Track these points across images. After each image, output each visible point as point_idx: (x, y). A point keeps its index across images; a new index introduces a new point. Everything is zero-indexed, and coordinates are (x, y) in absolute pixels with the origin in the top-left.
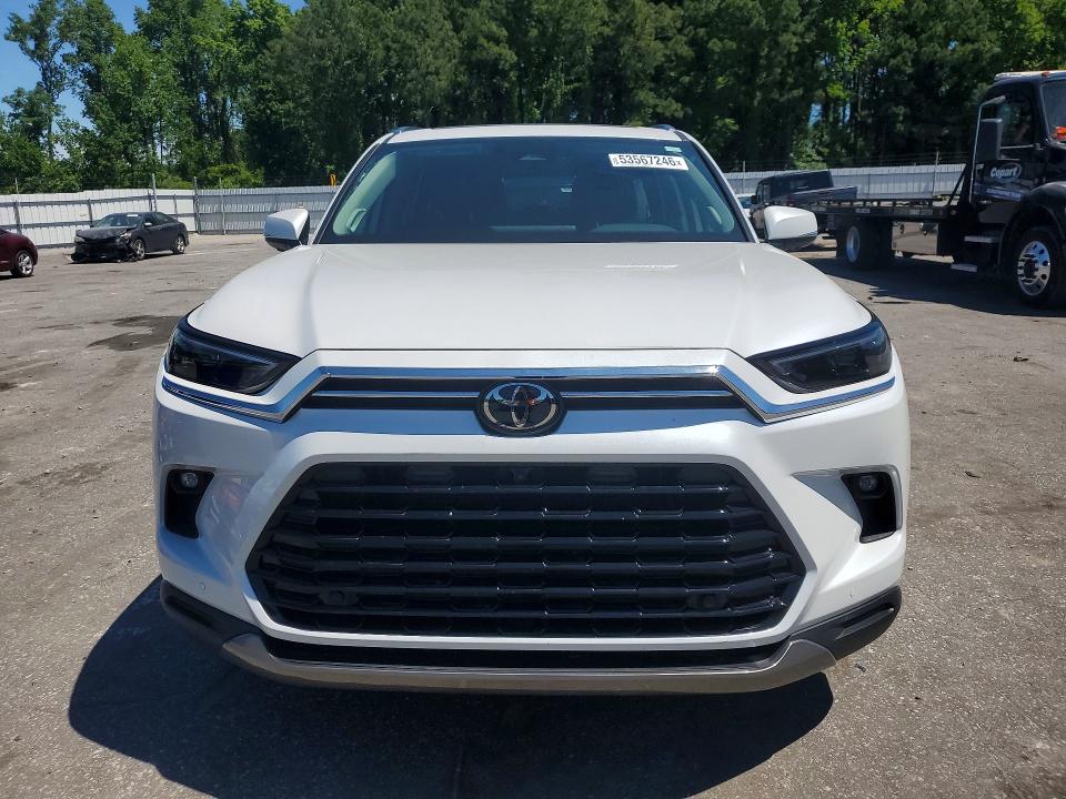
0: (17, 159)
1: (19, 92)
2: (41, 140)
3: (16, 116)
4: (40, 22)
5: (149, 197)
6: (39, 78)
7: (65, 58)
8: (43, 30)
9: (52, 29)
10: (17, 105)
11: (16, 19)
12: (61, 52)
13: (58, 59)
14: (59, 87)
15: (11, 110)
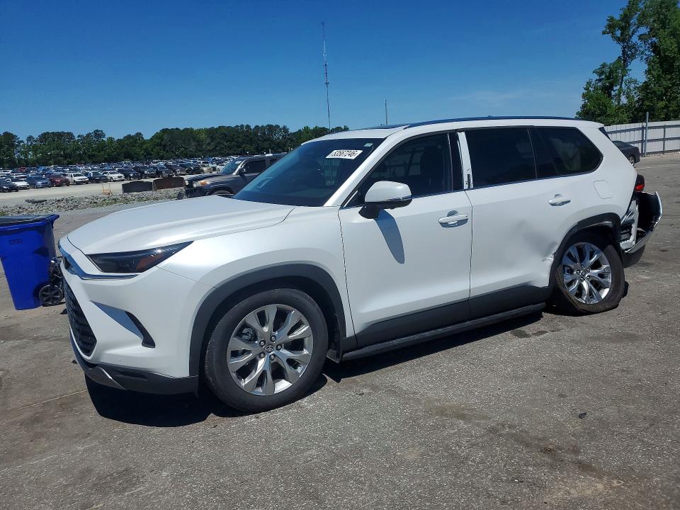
0: (594, 107)
1: (604, 66)
2: (613, 93)
3: (600, 80)
4: (626, 18)
5: (643, 128)
6: (620, 54)
7: (640, 37)
8: (628, 22)
9: (634, 21)
10: (601, 74)
11: (612, 19)
12: (638, 34)
13: (635, 39)
14: (633, 56)
15: (598, 77)
